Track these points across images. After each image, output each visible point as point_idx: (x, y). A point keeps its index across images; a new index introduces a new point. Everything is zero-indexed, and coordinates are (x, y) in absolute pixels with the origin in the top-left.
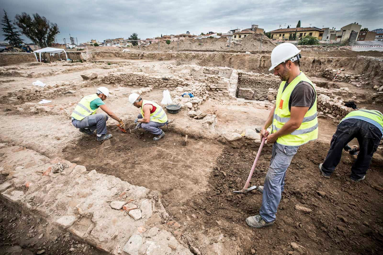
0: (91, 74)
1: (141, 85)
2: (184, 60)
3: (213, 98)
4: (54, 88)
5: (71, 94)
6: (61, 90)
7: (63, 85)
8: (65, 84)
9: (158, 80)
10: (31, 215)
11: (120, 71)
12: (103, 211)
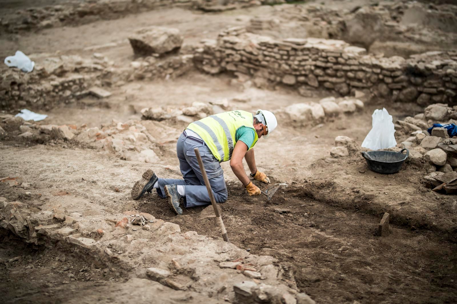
5: (95, 100)
8: (84, 68)
9: (388, 73)
10: (107, 267)
11: (261, 29)
12: (208, 269)
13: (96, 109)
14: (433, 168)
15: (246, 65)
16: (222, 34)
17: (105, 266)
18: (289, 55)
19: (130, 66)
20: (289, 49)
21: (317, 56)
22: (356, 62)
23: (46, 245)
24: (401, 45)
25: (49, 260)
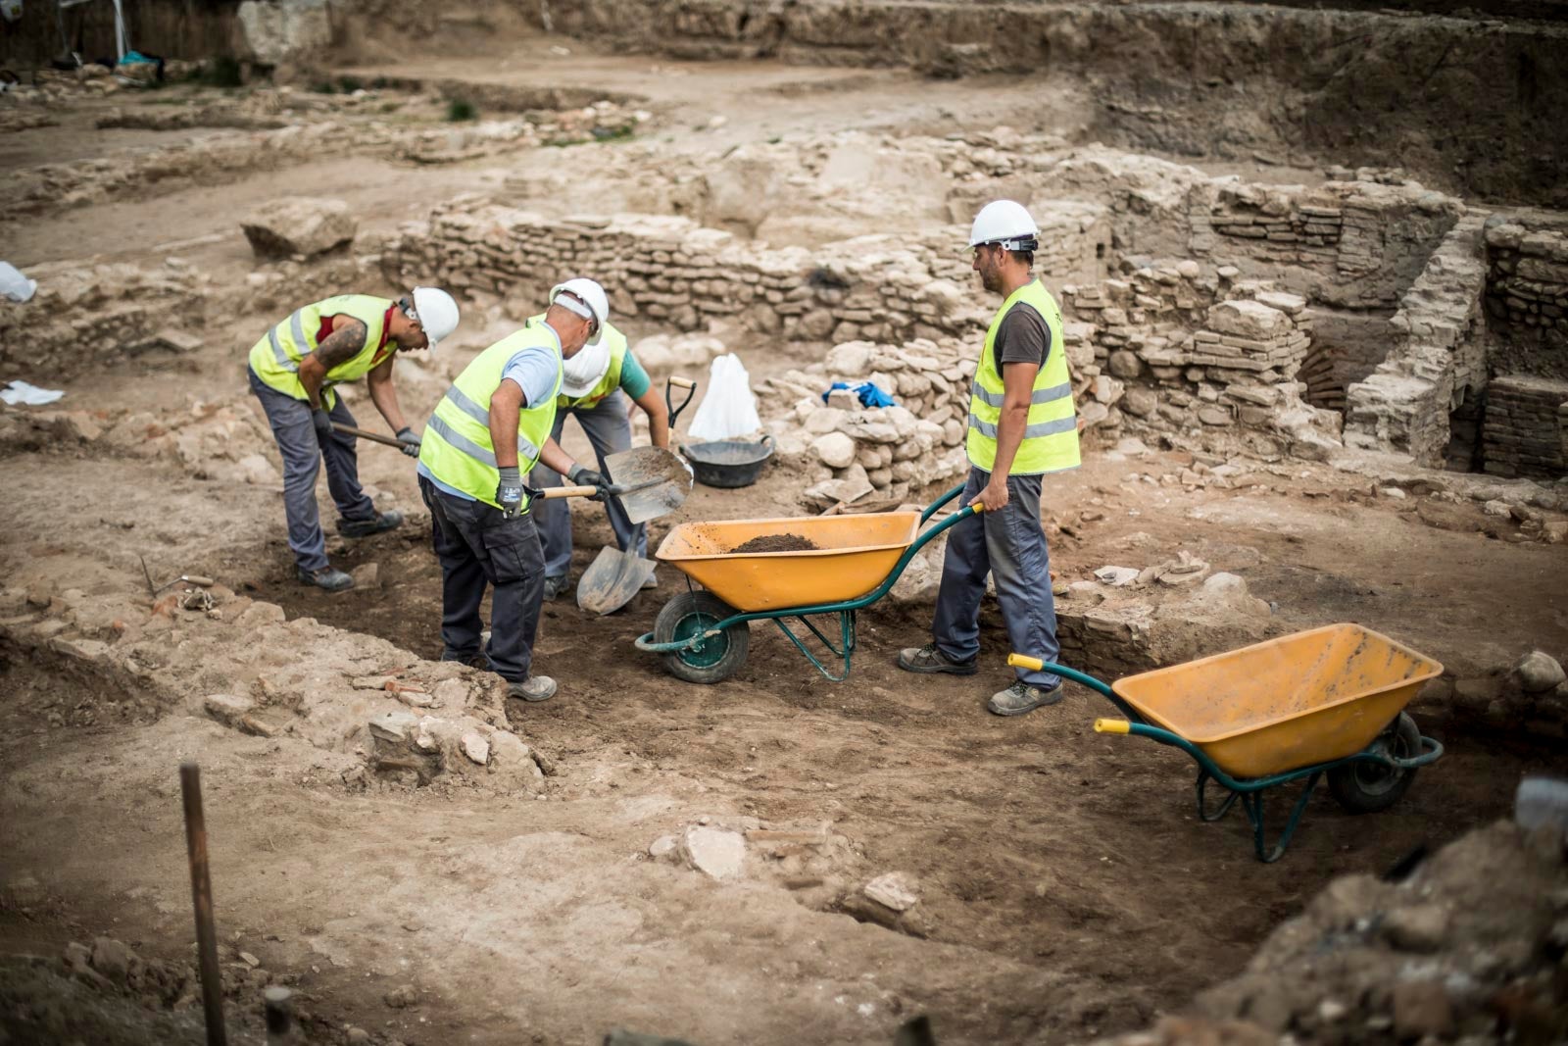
0: (313, 222)
1: (657, 319)
2: (1157, 90)
3: (1154, 436)
4: (78, 310)
5: (169, 357)
6: (117, 323)
7: (128, 296)
8: (143, 289)
9: (774, 282)
10: (129, 696)
11: (526, 197)
12: (329, 692)
13: (170, 376)
14: (827, 473)
15: (491, 273)
16: (439, 209)
17: (126, 696)
18: (575, 251)
19: (245, 282)
20: (575, 237)
21: (630, 250)
22: (709, 261)
23: (11, 658)
24: (819, 223)
25: (15, 689)
